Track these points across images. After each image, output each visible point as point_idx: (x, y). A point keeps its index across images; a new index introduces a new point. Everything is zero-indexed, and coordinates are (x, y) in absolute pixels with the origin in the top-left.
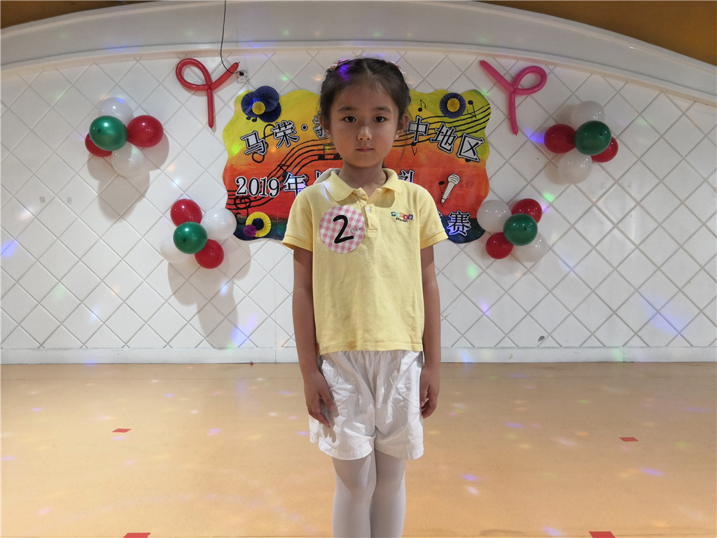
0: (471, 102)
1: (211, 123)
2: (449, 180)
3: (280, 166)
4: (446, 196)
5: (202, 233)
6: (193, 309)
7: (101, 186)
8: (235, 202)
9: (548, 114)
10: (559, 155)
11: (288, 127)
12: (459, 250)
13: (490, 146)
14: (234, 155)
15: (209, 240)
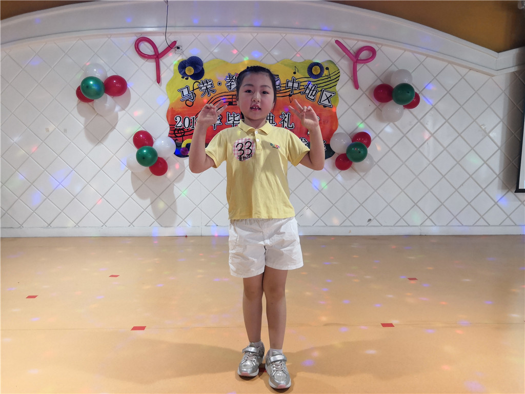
0: (327, 69)
1: (159, 80)
5: (154, 153)
6: (148, 201)
7: (86, 122)
8: (174, 132)
10: (383, 104)
11: (209, 83)
13: (339, 97)
14: (174, 102)
15: (159, 158)
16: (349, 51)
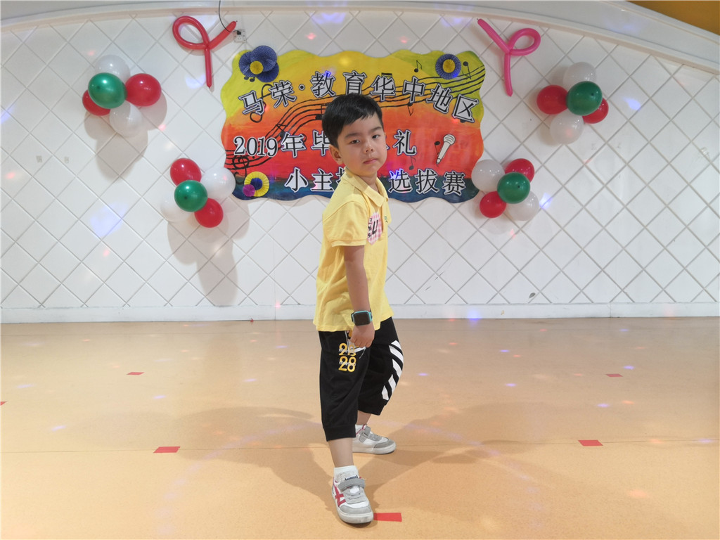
0: (466, 64)
1: (209, 82)
2: (445, 140)
3: (278, 126)
4: (441, 156)
5: (202, 191)
6: (193, 267)
7: (98, 146)
8: (233, 161)
9: (542, 76)
10: (552, 116)
11: (286, 87)
12: (454, 209)
13: (484, 107)
14: (232, 115)
15: (209, 199)
16: (499, 36)
